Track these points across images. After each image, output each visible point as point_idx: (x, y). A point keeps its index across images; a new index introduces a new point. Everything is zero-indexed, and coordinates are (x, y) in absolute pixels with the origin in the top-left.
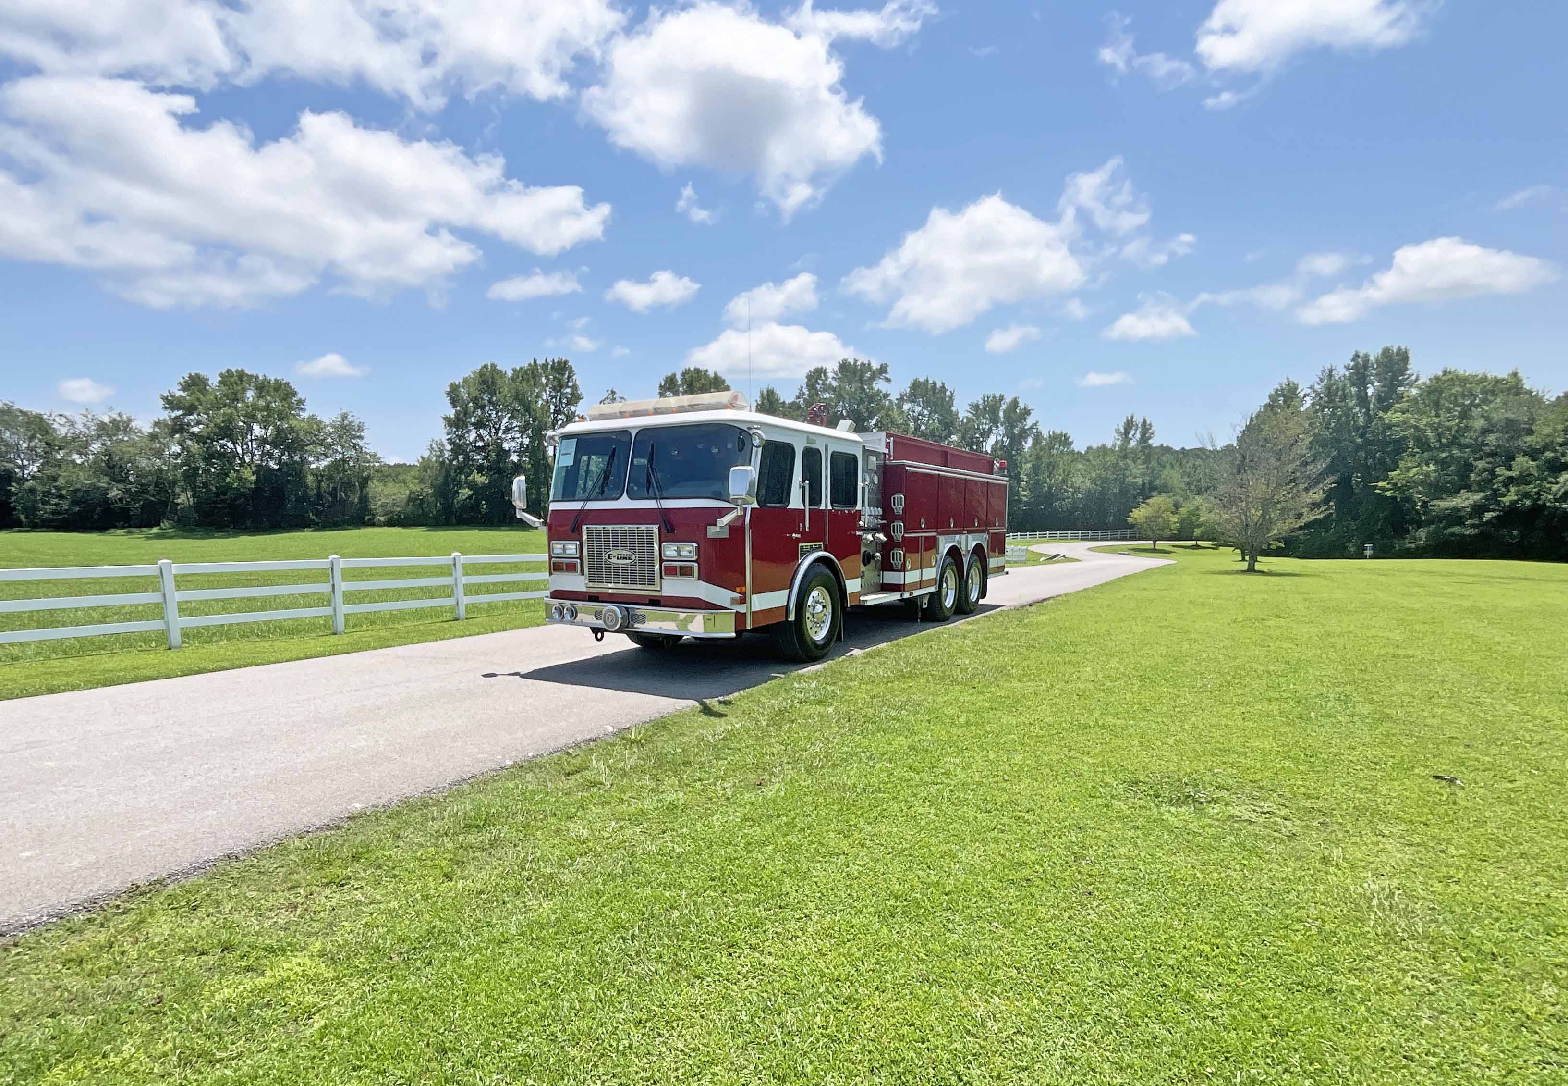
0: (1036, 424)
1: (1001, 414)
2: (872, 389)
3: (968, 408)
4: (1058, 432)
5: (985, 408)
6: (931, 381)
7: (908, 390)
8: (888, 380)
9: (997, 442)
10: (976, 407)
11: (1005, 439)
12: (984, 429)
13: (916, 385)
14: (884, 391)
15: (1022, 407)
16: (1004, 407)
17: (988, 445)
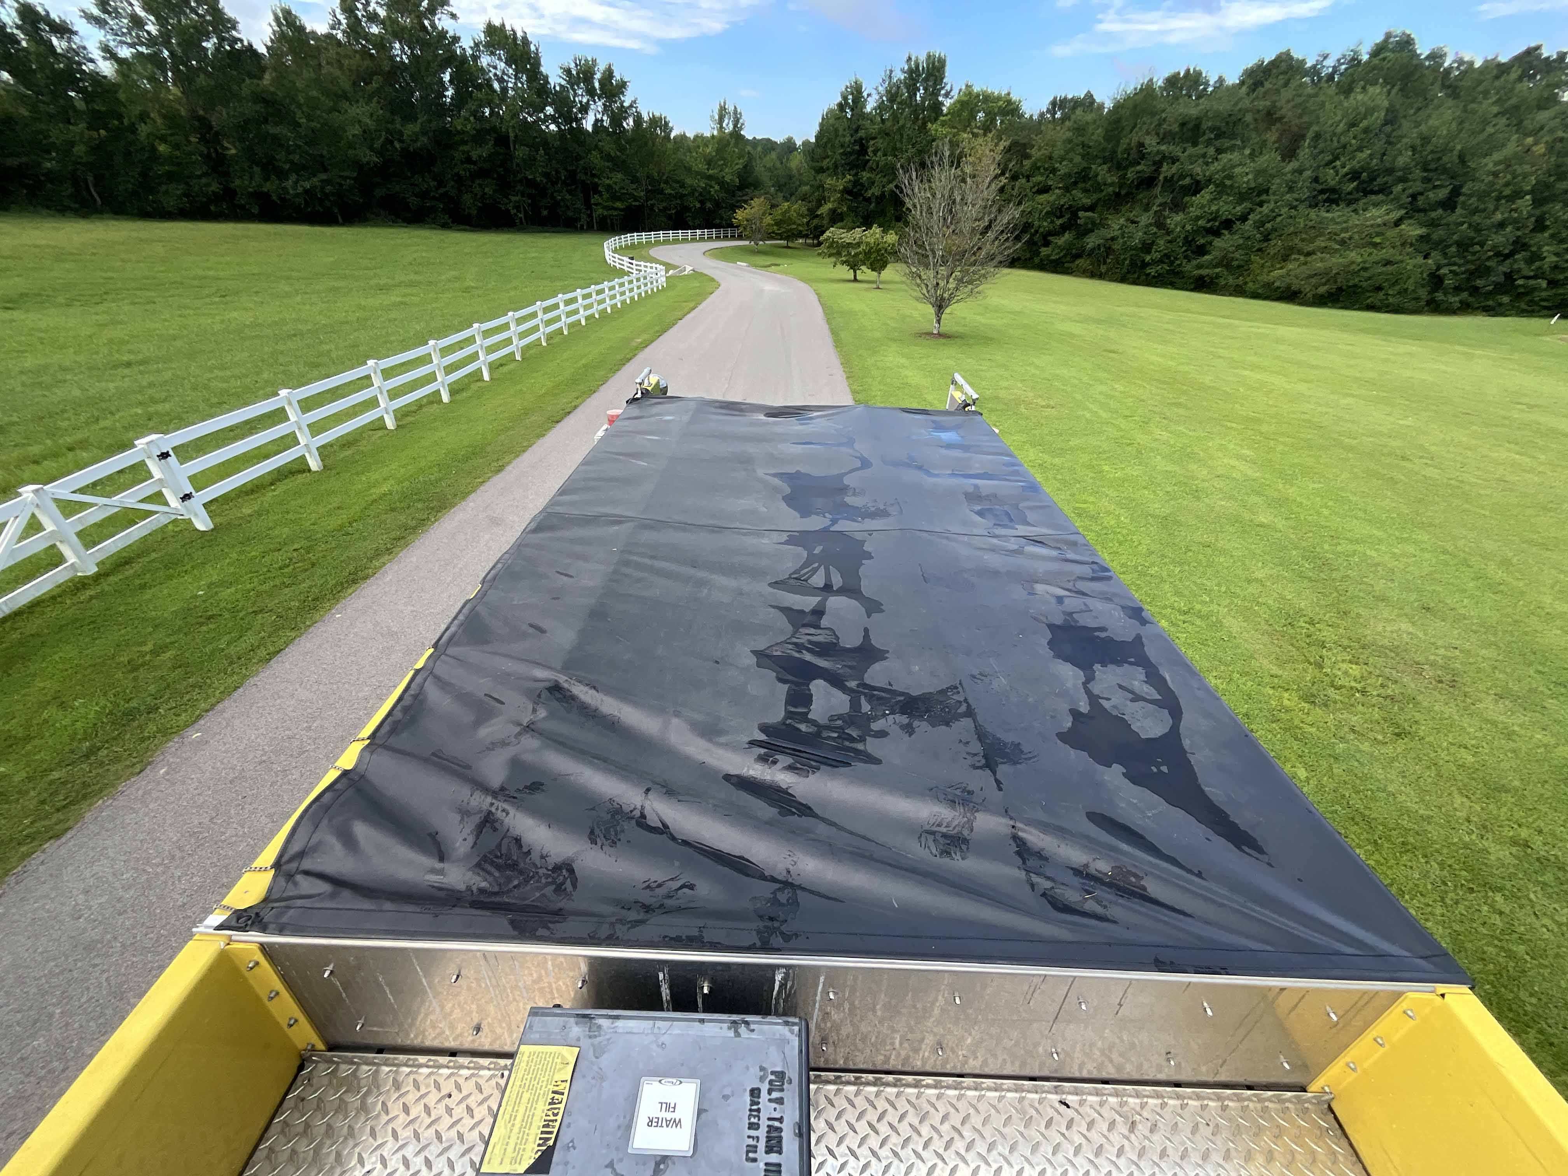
0: (635, 102)
1: (597, 85)
2: (434, 26)
3: (560, 72)
4: (657, 114)
5: (578, 74)
6: (508, 28)
7: (482, 36)
8: (453, 16)
9: (597, 121)
10: (568, 71)
11: (605, 118)
12: (581, 102)
13: (491, 30)
14: (451, 33)
15: (618, 78)
16: (598, 76)
17: (588, 124)
